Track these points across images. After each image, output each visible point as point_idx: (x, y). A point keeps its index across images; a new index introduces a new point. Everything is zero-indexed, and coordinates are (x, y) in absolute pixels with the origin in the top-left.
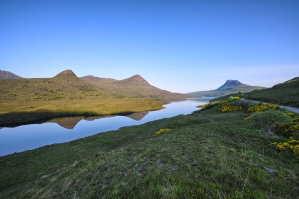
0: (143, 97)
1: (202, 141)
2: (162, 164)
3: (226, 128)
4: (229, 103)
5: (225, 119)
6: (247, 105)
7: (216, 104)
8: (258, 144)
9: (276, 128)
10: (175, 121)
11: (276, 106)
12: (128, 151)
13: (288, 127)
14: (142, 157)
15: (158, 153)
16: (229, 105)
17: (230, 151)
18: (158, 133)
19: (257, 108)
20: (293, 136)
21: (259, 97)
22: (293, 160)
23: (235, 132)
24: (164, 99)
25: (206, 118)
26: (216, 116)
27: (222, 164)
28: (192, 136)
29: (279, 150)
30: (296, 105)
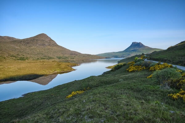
0: (50, 58)
1: (118, 98)
2: (90, 119)
3: (134, 85)
4: (134, 63)
5: (132, 78)
6: (149, 65)
7: (124, 65)
8: (160, 97)
9: (171, 83)
10: (87, 83)
11: (170, 65)
12: (47, 114)
13: (178, 81)
14: (68, 116)
15: (83, 111)
16: (135, 65)
17: (142, 102)
18: (70, 96)
19: (157, 67)
20: (182, 88)
21: (158, 57)
22: (183, 105)
23: (142, 88)
24: (73, 61)
25: (116, 78)
26: (124, 76)
27: (140, 112)
28: (107, 95)
29: (174, 100)
30: (183, 64)
